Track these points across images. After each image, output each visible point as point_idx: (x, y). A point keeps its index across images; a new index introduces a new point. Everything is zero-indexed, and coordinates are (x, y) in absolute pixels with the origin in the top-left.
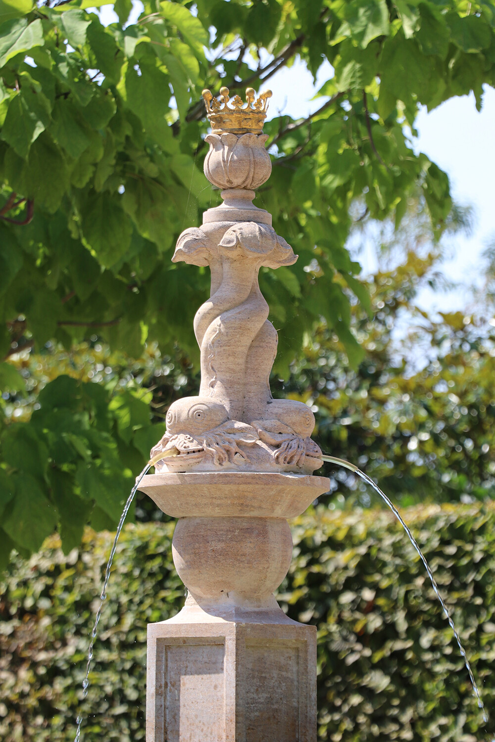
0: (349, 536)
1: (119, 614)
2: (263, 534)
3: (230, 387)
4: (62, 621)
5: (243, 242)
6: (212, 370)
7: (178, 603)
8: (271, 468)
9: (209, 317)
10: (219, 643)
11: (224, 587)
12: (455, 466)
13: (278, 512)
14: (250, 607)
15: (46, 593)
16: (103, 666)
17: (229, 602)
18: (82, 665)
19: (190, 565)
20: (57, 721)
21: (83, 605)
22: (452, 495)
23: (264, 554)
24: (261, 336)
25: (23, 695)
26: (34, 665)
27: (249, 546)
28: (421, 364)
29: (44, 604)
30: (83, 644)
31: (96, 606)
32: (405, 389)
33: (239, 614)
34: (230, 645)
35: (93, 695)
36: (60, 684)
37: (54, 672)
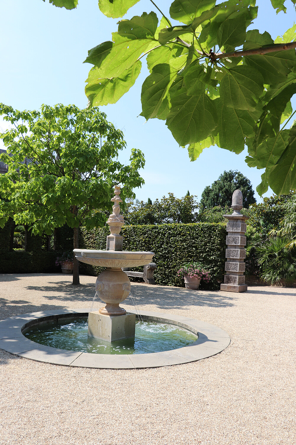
0: (124, 228)
1: (102, 234)
2: (118, 228)
3: (116, 213)
4: (96, 235)
5: (118, 200)
6: (114, 212)
7: (110, 234)
8: (120, 222)
9: (114, 207)
10: (114, 238)
11: (114, 233)
12: (134, 222)
13: (120, 226)
14: (117, 235)
15: (95, 232)
16: (100, 239)
17: (115, 234)
18: (98, 239)
19: (111, 230)
20: (96, 244)
21: (98, 233)
22: (134, 224)
23: (118, 230)
24: (119, 209)
25: (92, 242)
26: (94, 239)
27: (117, 229)
28: (131, 212)
29: (95, 233)
30: (98, 237)
31: (100, 234)
32: (130, 214)
33: (116, 235)
34: (115, 238)
35: (99, 242)
36: (96, 241)
37: (95, 240)
